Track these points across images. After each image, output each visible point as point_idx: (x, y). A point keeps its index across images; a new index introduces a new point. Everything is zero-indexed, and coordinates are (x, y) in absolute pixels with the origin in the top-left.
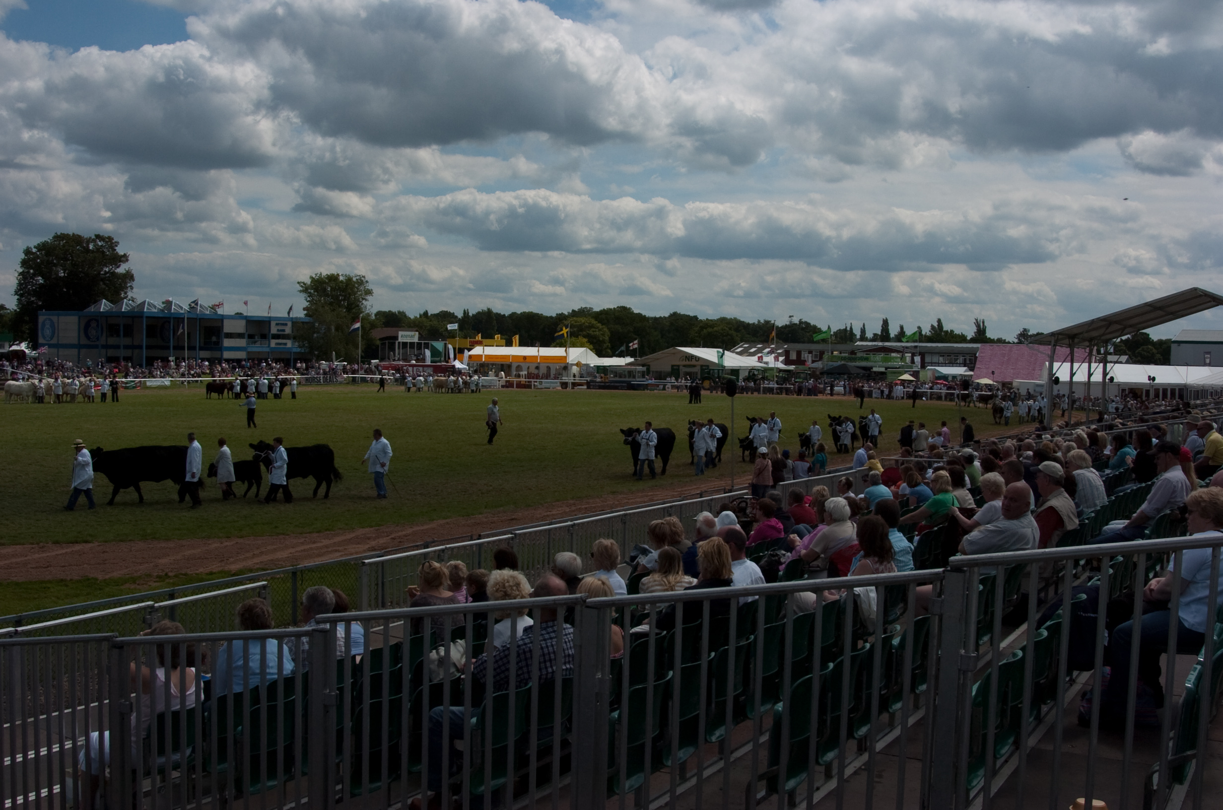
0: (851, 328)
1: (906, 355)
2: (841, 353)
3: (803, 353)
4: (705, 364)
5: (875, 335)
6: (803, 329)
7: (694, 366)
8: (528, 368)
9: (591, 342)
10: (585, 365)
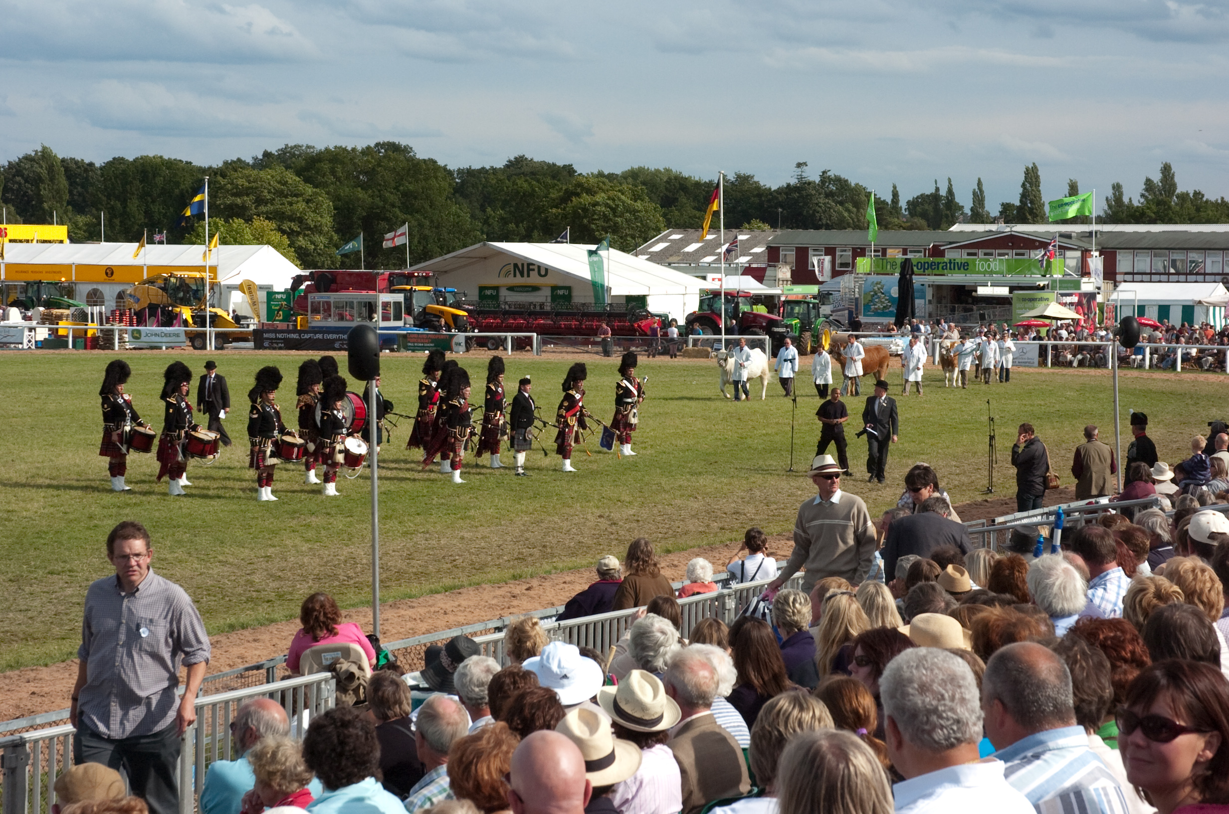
0: (950, 191)
1: (1069, 254)
2: (905, 252)
3: (811, 252)
4: (561, 284)
5: (1006, 207)
6: (831, 194)
7: (535, 288)
8: (120, 296)
9: (283, 232)
10: (261, 288)
